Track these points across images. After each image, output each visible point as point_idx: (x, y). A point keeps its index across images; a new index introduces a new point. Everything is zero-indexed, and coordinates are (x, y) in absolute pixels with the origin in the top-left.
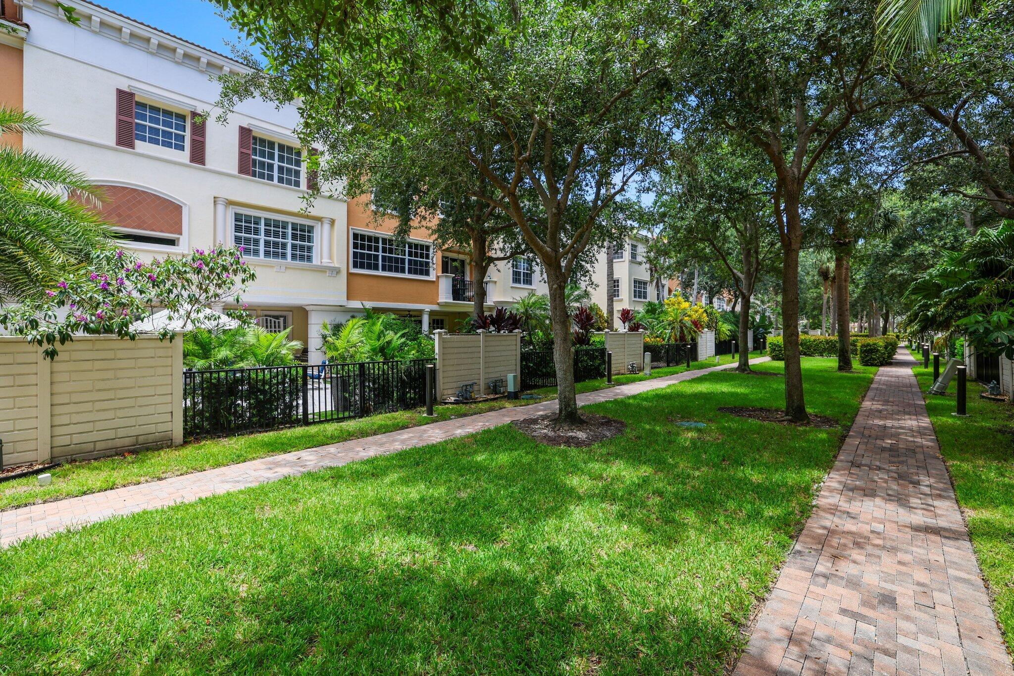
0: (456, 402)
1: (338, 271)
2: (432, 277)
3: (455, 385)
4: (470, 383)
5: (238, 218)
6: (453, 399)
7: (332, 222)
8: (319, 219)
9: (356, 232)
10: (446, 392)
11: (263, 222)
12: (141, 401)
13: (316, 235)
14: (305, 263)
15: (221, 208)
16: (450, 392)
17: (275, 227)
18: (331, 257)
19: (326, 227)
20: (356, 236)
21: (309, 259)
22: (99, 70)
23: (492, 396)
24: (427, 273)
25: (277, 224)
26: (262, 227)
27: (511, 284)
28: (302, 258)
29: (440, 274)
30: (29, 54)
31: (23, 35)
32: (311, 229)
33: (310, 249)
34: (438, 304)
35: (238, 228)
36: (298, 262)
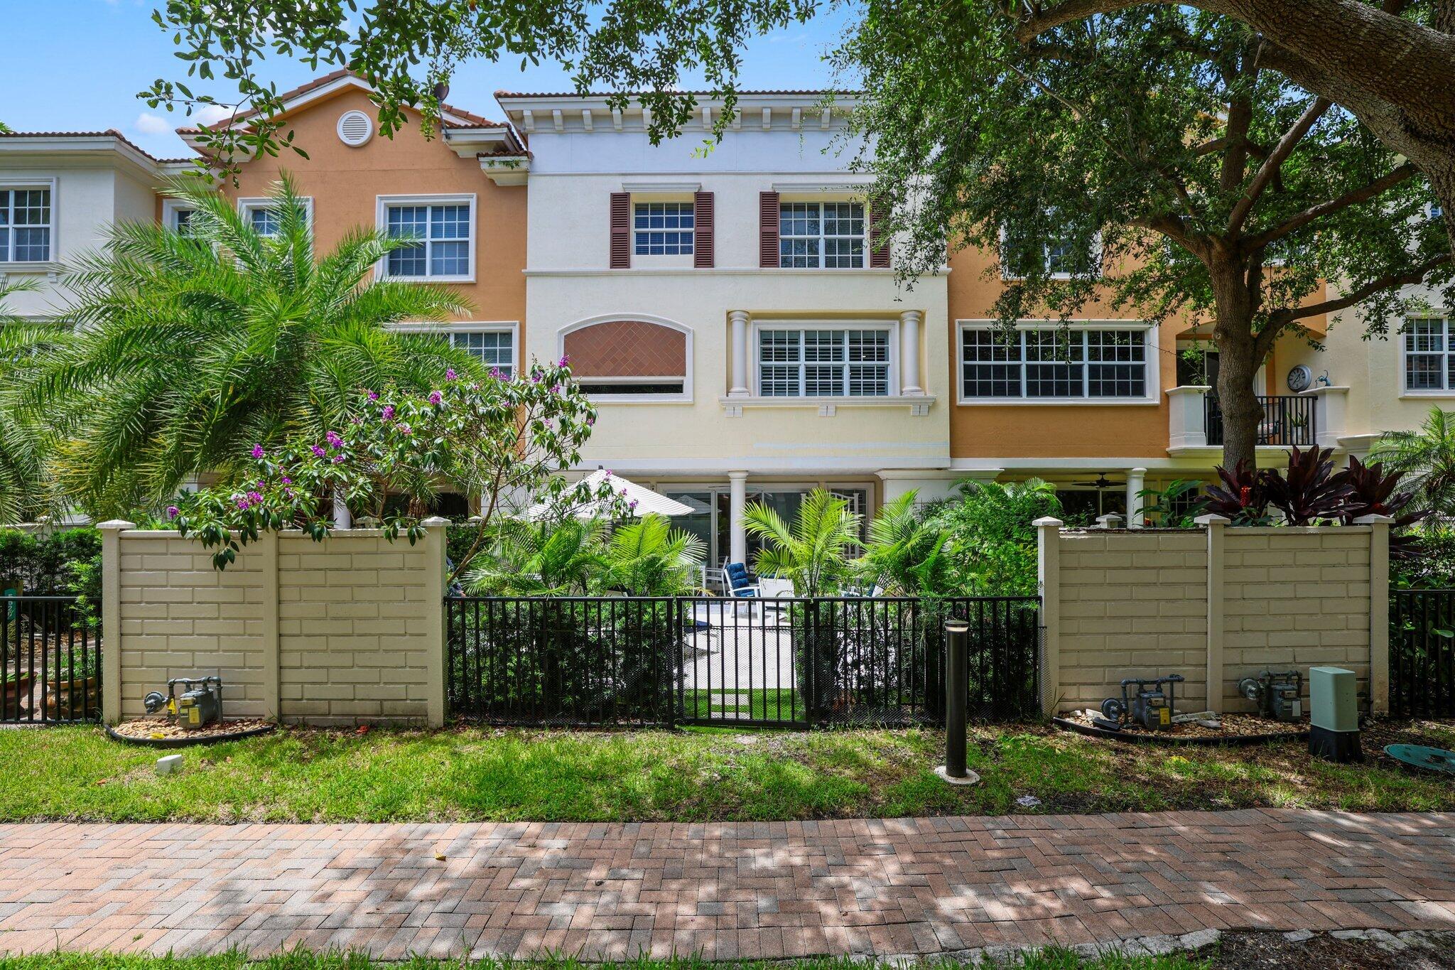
0: (1101, 730)
1: (932, 406)
2: (1152, 397)
3: (1108, 675)
4: (1164, 673)
5: (765, 338)
6: (1089, 717)
7: (920, 318)
8: (897, 317)
9: (970, 327)
10: (1071, 693)
11: (802, 338)
12: (387, 642)
13: (892, 346)
14: (875, 398)
15: (737, 326)
16: (1087, 693)
17: (823, 345)
18: (919, 382)
19: (910, 327)
20: (969, 336)
21: (882, 389)
22: (594, 178)
23: (1246, 727)
24: (1139, 390)
25: (824, 337)
26: (802, 346)
27: (1401, 389)
28: (869, 389)
29: (1172, 387)
30: (534, 186)
31: (524, 166)
32: (883, 337)
33: (882, 372)
34: (1168, 455)
35: (766, 355)
36: (862, 398)
